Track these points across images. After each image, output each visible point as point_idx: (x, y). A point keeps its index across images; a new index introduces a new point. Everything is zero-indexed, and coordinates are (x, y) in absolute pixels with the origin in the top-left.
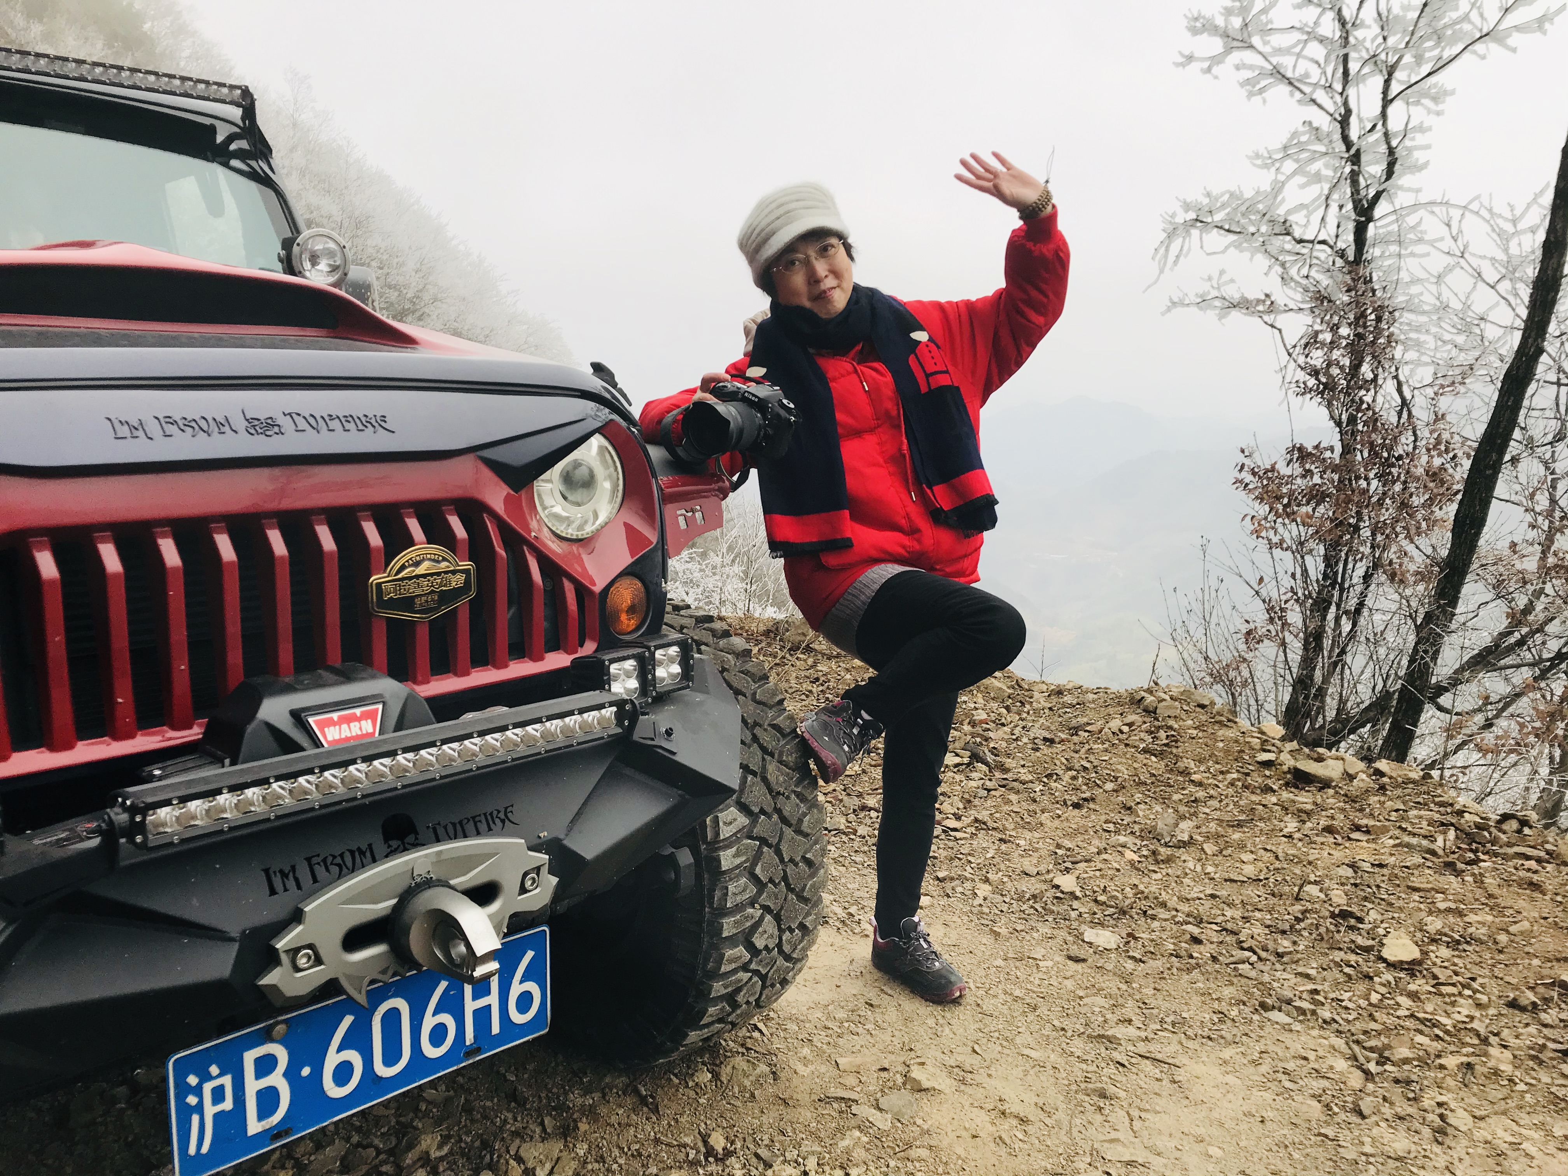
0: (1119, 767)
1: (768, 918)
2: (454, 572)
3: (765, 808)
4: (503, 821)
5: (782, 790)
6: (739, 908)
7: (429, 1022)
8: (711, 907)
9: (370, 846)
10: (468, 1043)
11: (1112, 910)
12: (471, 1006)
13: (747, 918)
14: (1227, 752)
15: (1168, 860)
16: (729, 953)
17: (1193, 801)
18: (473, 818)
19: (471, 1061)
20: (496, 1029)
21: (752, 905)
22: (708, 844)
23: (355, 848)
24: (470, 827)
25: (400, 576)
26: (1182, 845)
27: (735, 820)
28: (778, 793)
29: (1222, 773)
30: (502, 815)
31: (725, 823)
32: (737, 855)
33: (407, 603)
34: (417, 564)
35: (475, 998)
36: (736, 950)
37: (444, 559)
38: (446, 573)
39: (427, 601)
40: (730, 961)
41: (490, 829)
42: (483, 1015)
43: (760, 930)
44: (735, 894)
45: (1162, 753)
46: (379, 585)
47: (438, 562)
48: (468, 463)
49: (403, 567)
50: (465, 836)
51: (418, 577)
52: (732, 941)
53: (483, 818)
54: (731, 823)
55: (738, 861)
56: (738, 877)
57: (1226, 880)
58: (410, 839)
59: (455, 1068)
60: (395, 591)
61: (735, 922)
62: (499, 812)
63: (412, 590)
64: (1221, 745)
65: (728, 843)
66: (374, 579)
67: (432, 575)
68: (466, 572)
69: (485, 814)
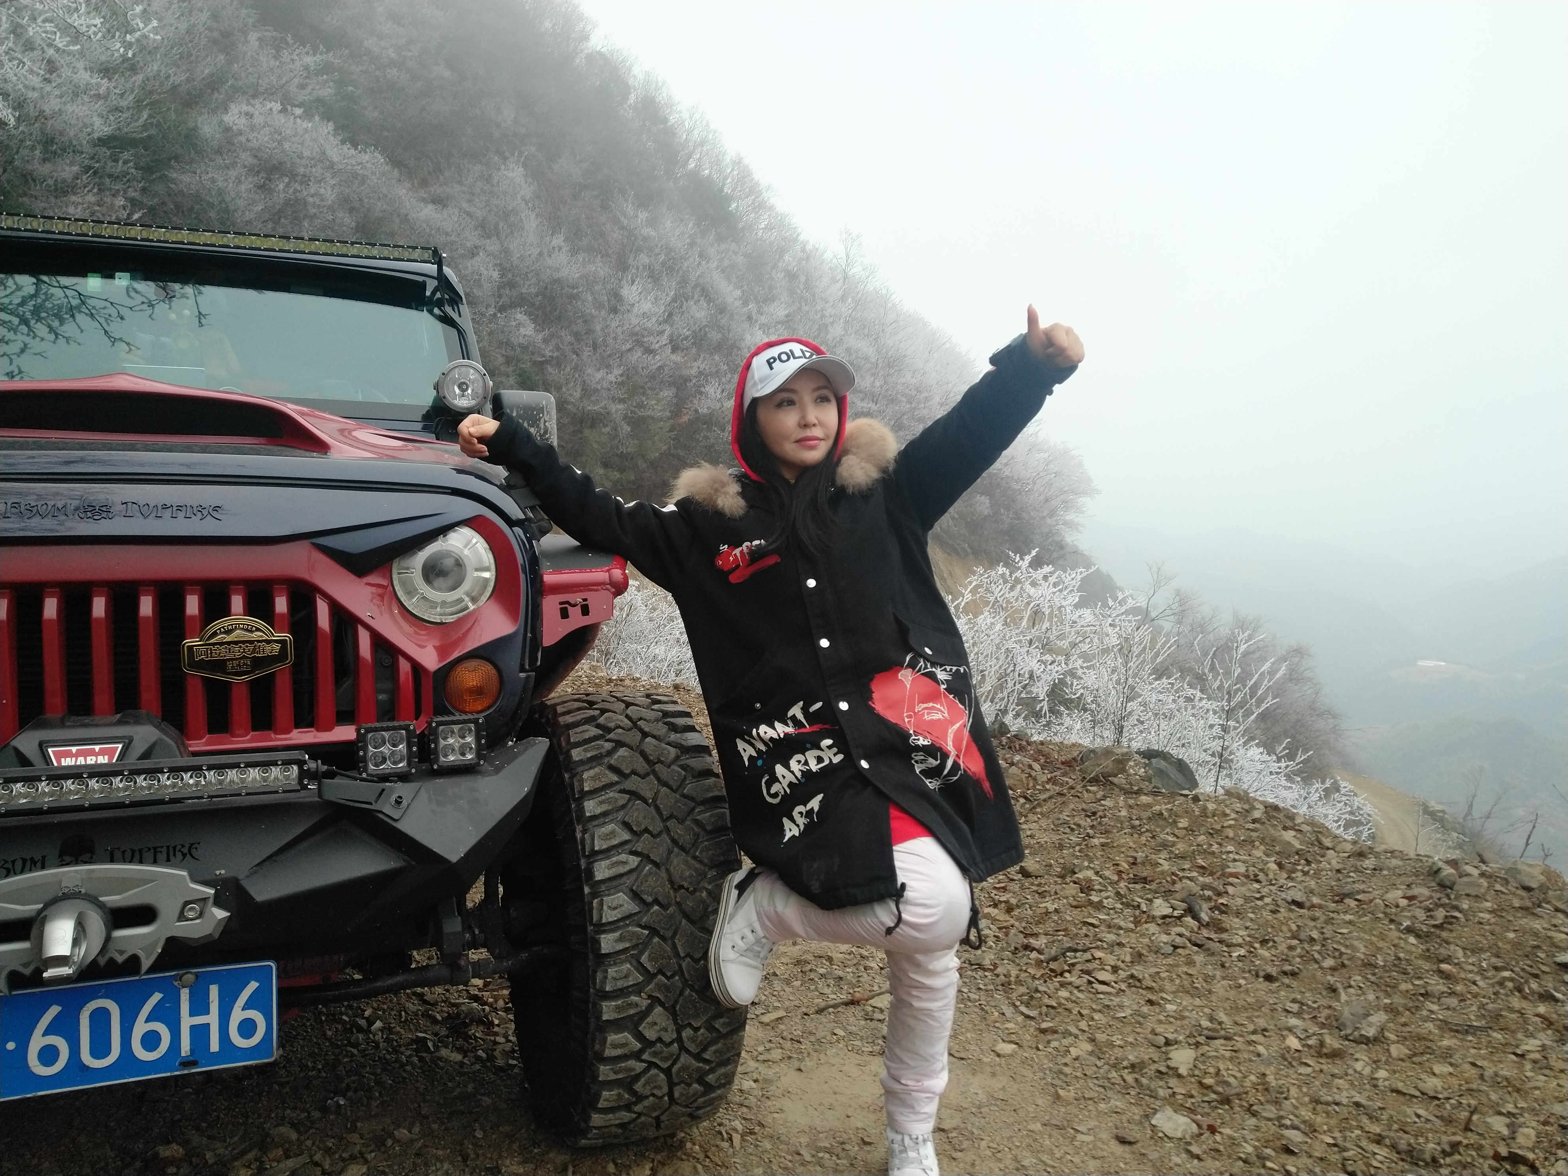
0: (1356, 943)
1: (658, 1010)
2: (268, 642)
3: (660, 899)
4: (184, 855)
5: (686, 885)
6: (621, 993)
7: (140, 1027)
8: (595, 988)
9: (44, 857)
10: (183, 1054)
11: (1214, 1096)
12: (187, 1021)
13: (631, 1005)
14: (1516, 945)
15: (1335, 1055)
16: (612, 1038)
17: (1422, 995)
18: (155, 848)
19: (186, 1072)
20: (215, 1046)
21: (638, 993)
22: (595, 925)
23: (28, 857)
24: (150, 855)
25: (211, 641)
26: (1366, 1041)
27: (621, 906)
28: (682, 887)
29: (1496, 969)
30: (185, 850)
31: (609, 907)
32: (621, 939)
33: (219, 665)
34: (228, 632)
35: (192, 1014)
36: (621, 1035)
37: (258, 630)
38: (258, 641)
39: (239, 665)
40: (615, 1046)
41: (168, 860)
42: (200, 1033)
43: (649, 1019)
44: (615, 979)
45: (1428, 935)
46: (190, 648)
47: (251, 631)
48: (302, 549)
49: (215, 634)
50: (141, 862)
51: (229, 643)
52: (617, 1025)
53: (164, 850)
54: (615, 908)
55: (621, 946)
56: (623, 962)
57: (1393, 1091)
58: (86, 857)
59: (169, 1074)
60: (206, 654)
61: (617, 1007)
62: (183, 846)
63: (222, 653)
64: (1511, 935)
65: (613, 926)
66: (188, 642)
67: (244, 642)
68: (283, 642)
69: (168, 847)
